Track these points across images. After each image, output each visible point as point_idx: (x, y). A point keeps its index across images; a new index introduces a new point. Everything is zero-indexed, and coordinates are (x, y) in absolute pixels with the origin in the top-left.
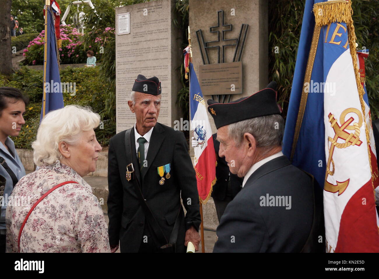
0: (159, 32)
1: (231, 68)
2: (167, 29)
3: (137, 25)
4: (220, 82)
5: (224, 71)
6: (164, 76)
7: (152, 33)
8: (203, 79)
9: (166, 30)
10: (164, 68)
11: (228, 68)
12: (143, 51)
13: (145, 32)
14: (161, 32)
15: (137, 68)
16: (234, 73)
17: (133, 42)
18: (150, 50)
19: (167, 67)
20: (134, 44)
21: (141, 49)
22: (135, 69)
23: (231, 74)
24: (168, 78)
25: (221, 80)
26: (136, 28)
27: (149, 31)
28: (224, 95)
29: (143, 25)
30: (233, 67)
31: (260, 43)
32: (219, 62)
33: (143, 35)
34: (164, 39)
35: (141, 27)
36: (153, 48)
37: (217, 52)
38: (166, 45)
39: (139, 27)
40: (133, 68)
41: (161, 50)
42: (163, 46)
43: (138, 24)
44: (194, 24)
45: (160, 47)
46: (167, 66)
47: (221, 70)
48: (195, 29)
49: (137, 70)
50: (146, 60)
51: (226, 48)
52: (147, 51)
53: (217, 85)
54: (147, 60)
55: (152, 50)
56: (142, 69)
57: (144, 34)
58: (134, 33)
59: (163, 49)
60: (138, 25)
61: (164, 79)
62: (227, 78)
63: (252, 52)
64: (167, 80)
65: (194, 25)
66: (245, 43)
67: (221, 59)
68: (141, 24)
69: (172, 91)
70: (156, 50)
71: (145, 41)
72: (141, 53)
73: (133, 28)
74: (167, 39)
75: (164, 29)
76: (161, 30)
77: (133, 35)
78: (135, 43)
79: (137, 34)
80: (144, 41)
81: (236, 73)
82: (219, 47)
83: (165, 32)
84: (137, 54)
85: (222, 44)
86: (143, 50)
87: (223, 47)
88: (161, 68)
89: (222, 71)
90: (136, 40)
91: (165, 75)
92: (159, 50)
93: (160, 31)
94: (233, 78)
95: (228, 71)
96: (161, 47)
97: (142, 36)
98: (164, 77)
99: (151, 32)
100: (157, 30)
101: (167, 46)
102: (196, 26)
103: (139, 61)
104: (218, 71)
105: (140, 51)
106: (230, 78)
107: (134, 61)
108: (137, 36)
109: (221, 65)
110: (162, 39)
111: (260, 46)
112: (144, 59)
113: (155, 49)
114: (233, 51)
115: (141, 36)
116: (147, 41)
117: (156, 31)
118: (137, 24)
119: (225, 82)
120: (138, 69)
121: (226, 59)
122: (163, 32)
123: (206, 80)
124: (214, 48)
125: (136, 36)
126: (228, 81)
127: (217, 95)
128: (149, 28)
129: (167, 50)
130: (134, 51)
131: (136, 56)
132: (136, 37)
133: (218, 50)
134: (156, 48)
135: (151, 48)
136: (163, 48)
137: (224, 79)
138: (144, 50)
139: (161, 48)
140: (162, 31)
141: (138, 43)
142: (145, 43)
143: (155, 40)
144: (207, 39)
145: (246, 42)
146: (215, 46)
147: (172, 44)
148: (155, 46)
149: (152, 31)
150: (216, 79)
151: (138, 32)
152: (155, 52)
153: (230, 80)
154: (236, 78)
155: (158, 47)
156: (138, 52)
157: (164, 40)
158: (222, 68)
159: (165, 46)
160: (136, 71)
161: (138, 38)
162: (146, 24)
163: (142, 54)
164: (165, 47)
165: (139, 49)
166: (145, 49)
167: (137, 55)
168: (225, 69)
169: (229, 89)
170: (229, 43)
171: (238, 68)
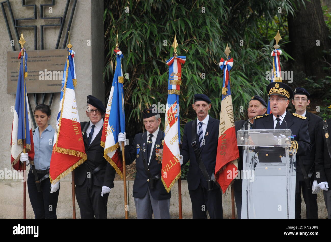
1: (53, 56)
4: (38, 75)
5: (44, 61)
8: (13, 71)
11: (50, 57)
16: (57, 65)
23: (54, 65)
28: (43, 94)
30: (56, 56)
31: (92, 24)
32: (36, 48)
37: (32, 34)
47: (40, 59)
51: (45, 29)
53: (35, 79)
63: (82, 36)
66: (73, 24)
67: (39, 44)
81: (61, 64)
82: (36, 27)
85: (40, 23)
87: (42, 27)
89: (41, 61)
95: (49, 60)
104: (36, 61)
109: (39, 52)
111: (92, 29)
114: (56, 33)
121: (46, 44)
124: (28, 29)
127: (34, 94)
133: (34, 31)
144: (18, 14)
145: (74, 22)
146: (30, 25)
150: (33, 72)
158: (40, 57)
168: (46, 59)
169: (52, 85)
170: (50, 22)
171: (63, 57)
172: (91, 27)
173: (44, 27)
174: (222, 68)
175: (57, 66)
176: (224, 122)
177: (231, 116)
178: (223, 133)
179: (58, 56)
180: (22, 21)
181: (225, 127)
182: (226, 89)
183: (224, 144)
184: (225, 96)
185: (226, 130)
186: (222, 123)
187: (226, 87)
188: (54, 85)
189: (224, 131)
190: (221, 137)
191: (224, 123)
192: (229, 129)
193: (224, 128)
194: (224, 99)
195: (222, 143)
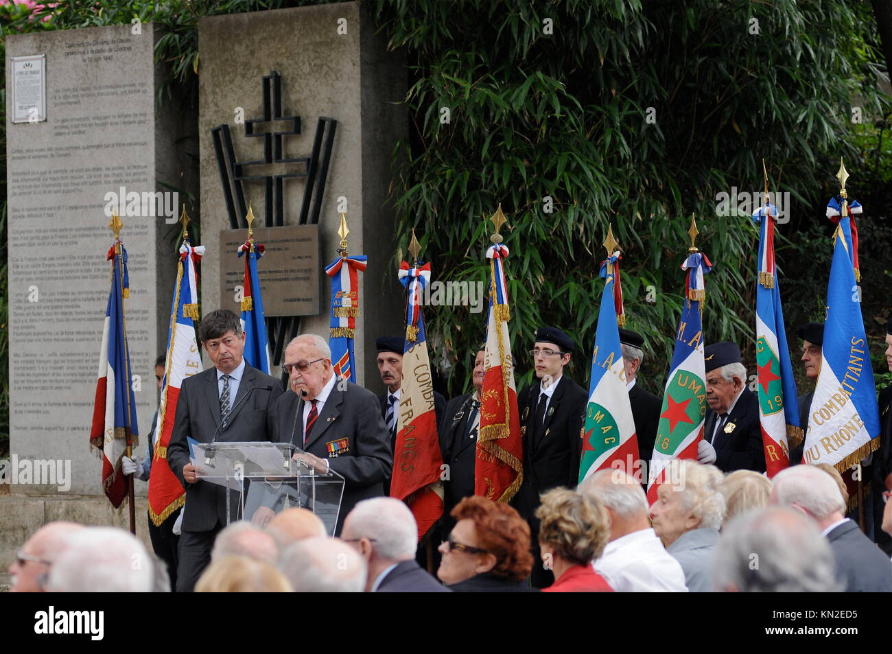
0: (124, 123)
1: (293, 240)
2: (145, 115)
3: (66, 97)
4: (270, 280)
5: (279, 249)
6: (137, 256)
7: (105, 124)
8: (230, 271)
9: (142, 118)
10: (137, 234)
11: (287, 241)
12: (81, 177)
13: (87, 118)
14: (130, 123)
15: (66, 230)
16: (300, 257)
17: (57, 149)
18: (100, 176)
19: (145, 230)
20: (59, 156)
21: (77, 171)
22: (61, 234)
23: (294, 258)
24: (147, 262)
25: (273, 276)
26: (62, 103)
27: (98, 118)
28: (280, 317)
29: (82, 96)
30: (297, 240)
32: (269, 224)
33: (82, 129)
34: (136, 144)
35: (76, 103)
36: (108, 169)
38: (143, 164)
39: (70, 103)
40: (55, 230)
41: (130, 178)
42: (135, 167)
43: (68, 93)
44: (211, 105)
45: (126, 168)
46: (146, 227)
47: (272, 246)
48: (213, 122)
49: (67, 237)
50: (91, 206)
51: (287, 182)
52: (93, 179)
53: (264, 288)
54: (94, 206)
55: (106, 176)
56: (80, 233)
57: (85, 126)
58: (58, 121)
59: (135, 174)
60: (69, 97)
61: (138, 266)
62: (286, 271)
64: (146, 269)
65: (213, 108)
66: (332, 171)
68: (76, 93)
69: (158, 302)
70: (117, 175)
71: (88, 147)
72: (78, 184)
73: (56, 105)
74: (144, 144)
75: (135, 115)
76: (130, 116)
77: (56, 128)
78: (61, 152)
79: (65, 124)
80: (84, 148)
81: (306, 257)
82: (269, 178)
83: (140, 122)
84: (66, 185)
86: (81, 174)
87: (281, 179)
88: (129, 231)
89: (274, 249)
90: (64, 141)
91: (140, 253)
92: (124, 178)
93: (127, 119)
94: (299, 271)
95: (286, 249)
96: (129, 168)
97: (80, 132)
98: (139, 259)
99: (104, 121)
100: (119, 116)
101: (146, 167)
102: (216, 112)
103: (72, 208)
105: (72, 178)
106: (292, 271)
107: (59, 208)
108: (66, 131)
109: (274, 232)
110: (130, 144)
112: (85, 203)
113: (114, 174)
115: (77, 130)
116: (93, 147)
117: (117, 120)
118: (64, 94)
119: (281, 280)
120: (68, 233)
121: (288, 213)
122: (135, 122)
123: (235, 273)
125: (64, 130)
126: (286, 279)
128: (98, 109)
129: (145, 180)
130: (59, 175)
131: (64, 192)
132: (64, 133)
133: (264, 188)
134: (117, 172)
135: (104, 168)
136: (135, 171)
137: (278, 272)
138: (85, 174)
139: (129, 171)
140: (131, 119)
141: (67, 152)
142: (87, 152)
143: (113, 146)
144: (243, 151)
147: (158, 160)
148: (115, 165)
149: (106, 118)
151: (69, 117)
152: (115, 182)
153: (292, 275)
154: (306, 271)
155: (122, 168)
156: (69, 181)
157: (138, 148)
158: (272, 242)
159: (138, 167)
160: (64, 240)
161: (68, 137)
162: (88, 95)
163: (80, 187)
164: (140, 170)
165: (72, 171)
166: (87, 170)
167: (66, 188)
168: (280, 245)
169: (291, 300)
170: (295, 168)
171: (309, 242)
172: (361, 178)
173: (283, 179)
174: (404, 282)
175: (299, 260)
176: (410, 399)
177: (425, 387)
178: (407, 423)
179: (300, 240)
180: (250, 166)
181: (412, 411)
182: (415, 330)
183: (408, 448)
184: (413, 343)
185: (414, 418)
186: (406, 402)
187: (414, 324)
188: (295, 300)
189: (410, 421)
190: (402, 431)
191: (409, 403)
192: (423, 416)
193: (411, 413)
194: (410, 350)
195: (406, 446)
